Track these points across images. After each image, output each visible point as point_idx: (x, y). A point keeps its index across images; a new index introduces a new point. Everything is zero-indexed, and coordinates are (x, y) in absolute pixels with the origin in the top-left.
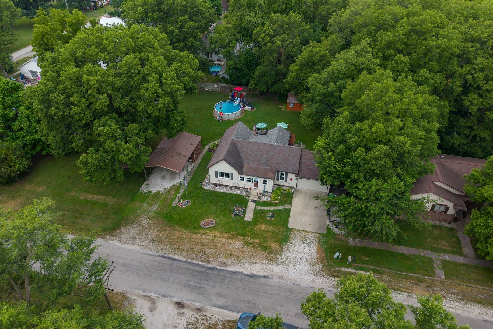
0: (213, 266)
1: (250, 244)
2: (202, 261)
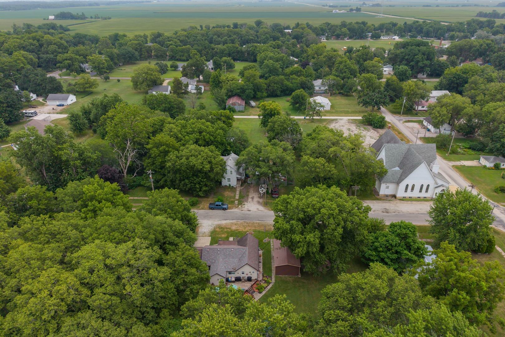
0: (242, 221)
1: (228, 229)
2: (247, 221)
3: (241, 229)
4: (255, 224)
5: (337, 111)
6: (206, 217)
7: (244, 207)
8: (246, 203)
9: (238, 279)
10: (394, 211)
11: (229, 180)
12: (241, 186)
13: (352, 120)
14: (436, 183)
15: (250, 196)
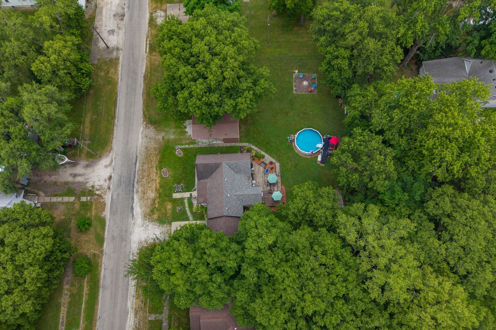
0: (135, 186)
1: (154, 202)
2: (137, 179)
3: (155, 185)
4: (146, 167)
8: (89, 185)
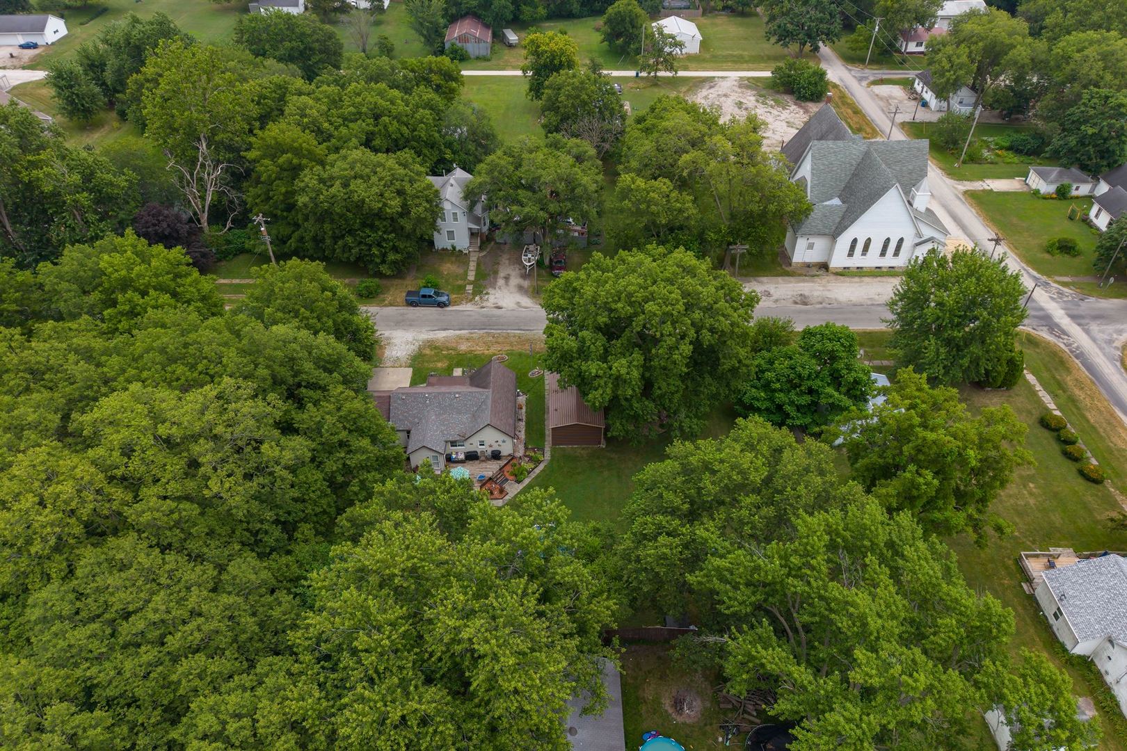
0: (481, 331)
1: (451, 350)
2: (493, 332)
3: (480, 349)
4: (512, 339)
5: (714, 56)
6: (400, 323)
7: (487, 300)
8: (491, 291)
9: (472, 457)
10: (820, 299)
11: (451, 234)
12: (481, 248)
13: (748, 79)
14: (919, 235)
15: (502, 274)
